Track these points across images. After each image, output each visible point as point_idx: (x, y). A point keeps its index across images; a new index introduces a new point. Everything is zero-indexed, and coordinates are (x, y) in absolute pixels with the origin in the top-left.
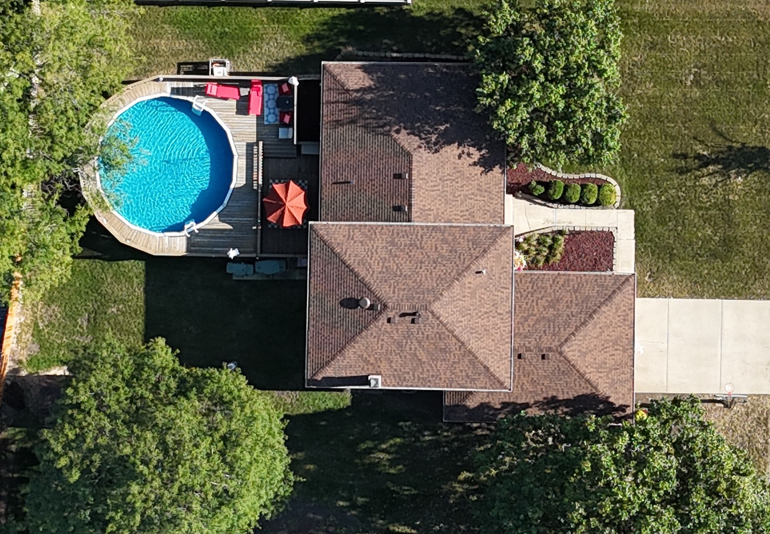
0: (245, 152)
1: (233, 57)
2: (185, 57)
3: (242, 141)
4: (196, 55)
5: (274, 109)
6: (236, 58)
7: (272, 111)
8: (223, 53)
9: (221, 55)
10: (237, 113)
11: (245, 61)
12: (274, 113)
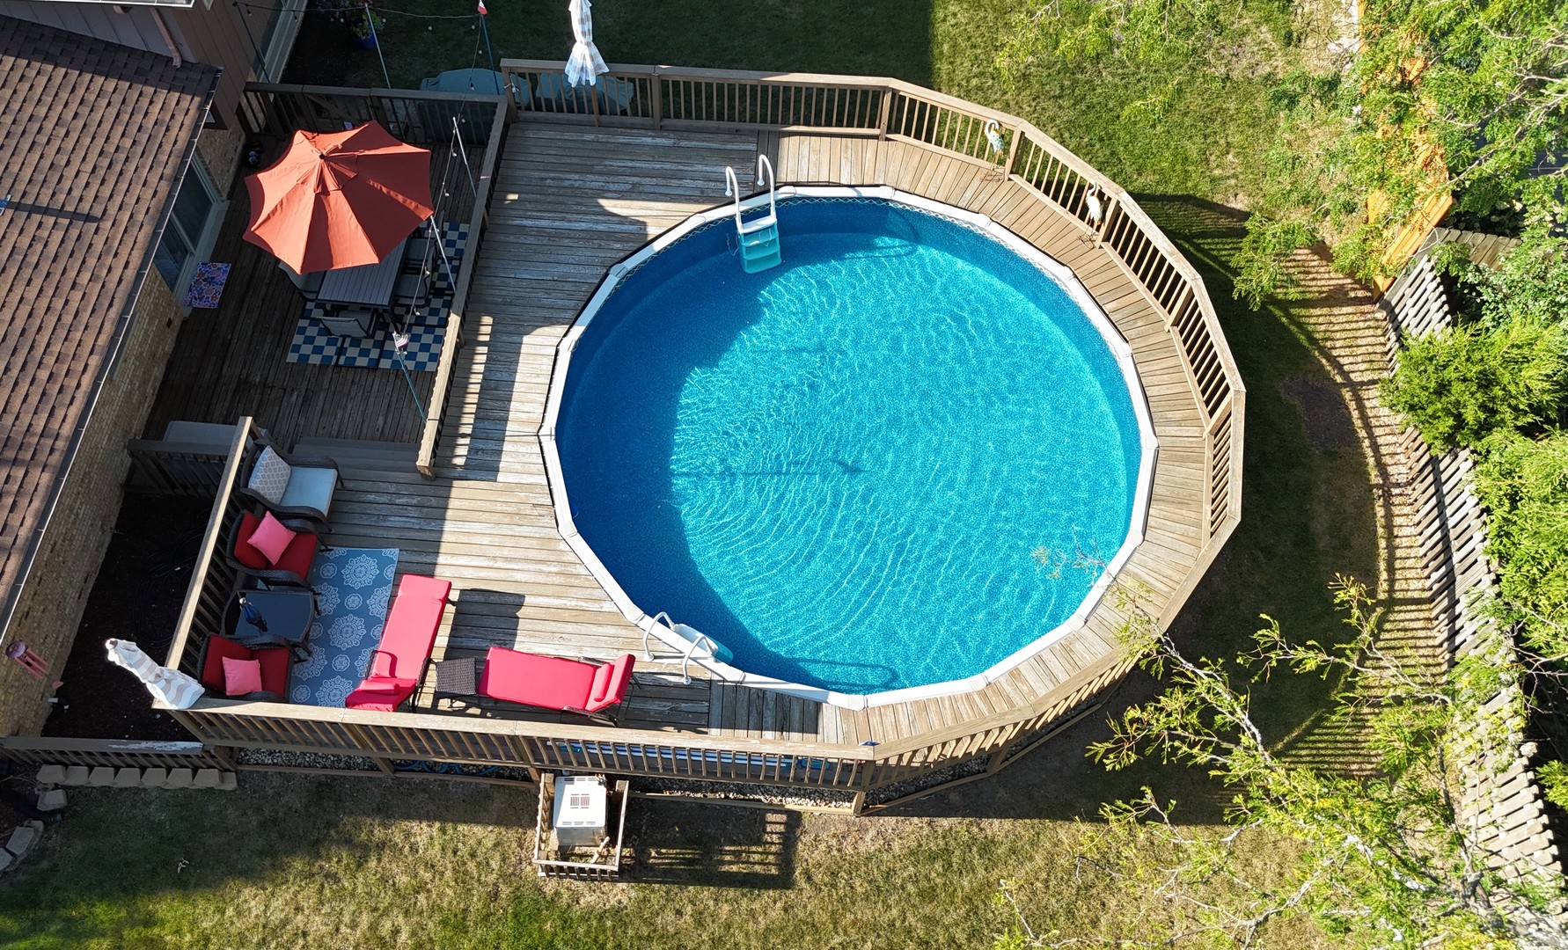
0: (507, 447)
1: (517, 898)
2: (752, 914)
3: (510, 488)
4: (699, 922)
5: (342, 611)
6: (505, 891)
7: (354, 601)
8: (566, 922)
9: (576, 911)
10: (517, 601)
11: (461, 876)
12: (346, 591)
